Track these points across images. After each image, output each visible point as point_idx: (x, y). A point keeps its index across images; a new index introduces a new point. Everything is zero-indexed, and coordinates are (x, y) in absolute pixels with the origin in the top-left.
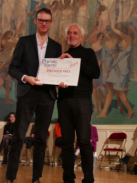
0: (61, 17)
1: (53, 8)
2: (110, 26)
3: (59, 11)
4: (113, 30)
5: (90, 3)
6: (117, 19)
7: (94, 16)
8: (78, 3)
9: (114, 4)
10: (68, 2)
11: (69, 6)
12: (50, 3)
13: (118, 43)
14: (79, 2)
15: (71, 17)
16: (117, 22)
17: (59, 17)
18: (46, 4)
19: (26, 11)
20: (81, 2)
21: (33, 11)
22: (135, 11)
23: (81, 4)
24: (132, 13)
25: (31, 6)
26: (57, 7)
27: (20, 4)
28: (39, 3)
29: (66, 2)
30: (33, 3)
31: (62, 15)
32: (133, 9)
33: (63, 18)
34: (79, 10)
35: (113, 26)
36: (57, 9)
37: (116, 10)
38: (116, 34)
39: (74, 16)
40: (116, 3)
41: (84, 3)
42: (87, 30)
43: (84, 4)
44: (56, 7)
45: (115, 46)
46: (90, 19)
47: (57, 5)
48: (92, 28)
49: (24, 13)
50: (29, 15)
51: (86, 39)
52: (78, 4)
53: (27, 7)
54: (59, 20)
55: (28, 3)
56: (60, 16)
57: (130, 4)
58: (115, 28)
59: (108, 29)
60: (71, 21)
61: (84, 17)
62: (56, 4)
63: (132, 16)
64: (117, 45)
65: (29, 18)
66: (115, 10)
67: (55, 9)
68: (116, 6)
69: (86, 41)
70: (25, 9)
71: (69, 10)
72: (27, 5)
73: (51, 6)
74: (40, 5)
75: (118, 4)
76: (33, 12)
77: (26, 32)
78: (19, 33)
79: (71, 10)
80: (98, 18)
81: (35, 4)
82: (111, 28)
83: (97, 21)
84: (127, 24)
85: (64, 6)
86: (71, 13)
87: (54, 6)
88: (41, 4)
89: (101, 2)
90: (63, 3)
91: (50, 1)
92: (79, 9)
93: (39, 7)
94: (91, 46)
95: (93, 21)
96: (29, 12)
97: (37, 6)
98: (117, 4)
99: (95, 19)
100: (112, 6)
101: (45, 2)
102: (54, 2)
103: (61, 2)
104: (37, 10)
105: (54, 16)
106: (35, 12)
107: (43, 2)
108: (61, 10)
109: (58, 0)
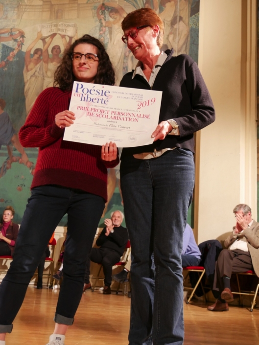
0: (46, 72)
1: (35, 59)
3: (44, 63)
9: (121, 60)
10: (56, 52)
11: (59, 58)
12: (30, 51)
18: (25, 53)
21: (5, 60)
26: (42, 57)
28: (14, 49)
29: (54, 52)
30: (6, 49)
31: (47, 70)
36: (40, 62)
37: (124, 68)
40: (124, 58)
44: (39, 58)
47: (40, 56)
54: (43, 76)
56: (44, 72)
62: (39, 53)
66: (122, 68)
67: (38, 61)
68: (124, 63)
71: (58, 63)
73: (32, 56)
74: (16, 52)
75: (127, 60)
76: (6, 62)
81: (9, 50)
85: (51, 57)
87: (36, 56)
88: (18, 52)
90: (50, 53)
91: (31, 49)
93: (14, 55)
97: (11, 54)
98: (125, 61)
100: (118, 63)
101: (24, 49)
102: (37, 51)
103: (47, 50)
104: (11, 60)
105: (36, 71)
106: (7, 62)
107: (20, 49)
108: (46, 62)
109: (42, 48)
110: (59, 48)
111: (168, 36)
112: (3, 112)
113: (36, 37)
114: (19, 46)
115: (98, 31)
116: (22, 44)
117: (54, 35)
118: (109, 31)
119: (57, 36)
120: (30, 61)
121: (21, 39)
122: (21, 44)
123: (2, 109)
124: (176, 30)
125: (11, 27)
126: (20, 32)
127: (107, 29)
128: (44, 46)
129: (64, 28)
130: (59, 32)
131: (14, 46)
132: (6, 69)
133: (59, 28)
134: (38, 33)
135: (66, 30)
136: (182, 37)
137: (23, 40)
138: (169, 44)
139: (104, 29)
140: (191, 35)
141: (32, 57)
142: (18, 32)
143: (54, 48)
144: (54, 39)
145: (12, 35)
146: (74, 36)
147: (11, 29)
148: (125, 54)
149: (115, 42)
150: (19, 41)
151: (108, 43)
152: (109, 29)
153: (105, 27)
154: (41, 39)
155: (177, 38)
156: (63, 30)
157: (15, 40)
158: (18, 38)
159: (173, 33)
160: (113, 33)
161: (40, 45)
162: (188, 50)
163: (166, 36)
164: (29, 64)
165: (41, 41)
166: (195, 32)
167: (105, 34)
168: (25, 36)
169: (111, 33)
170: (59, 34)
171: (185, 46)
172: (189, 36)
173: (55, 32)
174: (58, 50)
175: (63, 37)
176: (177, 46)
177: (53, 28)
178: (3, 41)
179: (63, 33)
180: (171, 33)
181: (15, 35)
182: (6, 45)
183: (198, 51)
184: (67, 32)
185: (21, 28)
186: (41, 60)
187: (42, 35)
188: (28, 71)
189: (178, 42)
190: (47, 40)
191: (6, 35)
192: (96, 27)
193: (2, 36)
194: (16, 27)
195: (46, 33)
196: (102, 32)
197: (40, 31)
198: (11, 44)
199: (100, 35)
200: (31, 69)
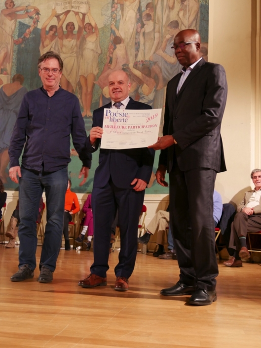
0: (62, 48)
1: (50, 36)
2: (128, 65)
3: (59, 40)
4: (132, 70)
5: (101, 33)
6: (136, 56)
7: (106, 49)
8: (85, 31)
10: (71, 28)
11: (73, 34)
12: (45, 28)
13: (138, 88)
14: (87, 30)
15: (75, 50)
16: (136, 60)
17: (58, 49)
18: (41, 30)
19: (12, 37)
20: (89, 29)
21: (22, 37)
22: (161, 47)
23: (89, 32)
24: (157, 49)
25: (19, 30)
26: (57, 34)
27: (3, 26)
28: (30, 26)
29: (69, 29)
30: (23, 27)
31: (62, 46)
32: (158, 44)
33: (64, 49)
34: (86, 41)
35: (131, 65)
36: (55, 38)
37: (136, 44)
38: (135, 76)
39: (80, 48)
40: (136, 34)
41: (93, 31)
42: (97, 69)
43: (93, 33)
44: (54, 34)
45: (134, 92)
46: (102, 53)
47: (55, 32)
48: (103, 66)
49: (9, 41)
50: (15, 42)
51: (95, 80)
52: (85, 33)
53: (13, 32)
55: (15, 26)
56: (60, 48)
57: (154, 37)
58: (134, 67)
59: (125, 69)
60: (75, 55)
61: (92, 50)
62: (54, 29)
63: (157, 53)
64: (136, 91)
65: (16, 47)
66: (134, 43)
67: (53, 38)
68: (136, 38)
69: (95, 82)
70: (11, 34)
71: (72, 39)
72: (13, 29)
73: (48, 32)
74: (32, 29)
75: (139, 35)
77: (12, 66)
78: (2, 68)
79: (75, 40)
80: (112, 53)
81: (25, 27)
82: (128, 68)
83: (110, 57)
84: (150, 63)
85: (65, 33)
86: (75, 44)
87: (52, 33)
88: (34, 29)
89: (116, 32)
90: (64, 29)
91: (46, 26)
92: (87, 39)
93: (31, 32)
94: (102, 89)
95: (105, 57)
96: (16, 38)
97: (27, 31)
98: (137, 36)
99: (108, 55)
100: (130, 38)
101: (40, 26)
102: (52, 28)
103: (61, 27)
104: (28, 37)
105: (52, 47)
106: (24, 39)
107: (36, 26)
108: (61, 38)
109: (57, 25)
110: (73, 24)
111: (179, 12)
112: (22, 86)
113: (50, 14)
114: (34, 23)
115: (110, 8)
116: (38, 21)
117: (68, 12)
118: (121, 8)
119: (71, 13)
120: (46, 38)
121: (37, 16)
122: (36, 21)
123: (21, 84)
124: (186, 6)
125: (26, 5)
126: (35, 10)
127: (119, 5)
128: (58, 23)
129: (77, 5)
130: (73, 9)
131: (30, 23)
132: (23, 45)
133: (73, 5)
134: (52, 10)
135: (79, 7)
136: (192, 13)
137: (38, 17)
138: (179, 20)
139: (116, 5)
140: (201, 11)
141: (48, 34)
142: (33, 9)
143: (68, 25)
144: (68, 15)
145: (27, 12)
146: (87, 13)
147: (27, 7)
148: (137, 30)
149: (127, 19)
150: (35, 18)
151: (120, 19)
152: (121, 6)
153: (117, 4)
154: (55, 16)
155: (187, 14)
156: (77, 7)
157: (31, 18)
158: (34, 16)
159: (183, 10)
160: (124, 10)
161: (54, 22)
162: (198, 26)
163: (177, 13)
164: (45, 40)
165: (55, 19)
166: (205, 8)
167: (117, 10)
168: (40, 13)
169: (122, 9)
170: (73, 11)
171: (195, 22)
172: (199, 12)
173: (68, 9)
174: (72, 27)
175: (77, 13)
176: (187, 22)
177: (66, 5)
178: (19, 19)
179: (77, 10)
180: (181, 10)
181: (31, 12)
182: (23, 22)
183: (208, 27)
184: (80, 9)
185: (36, 5)
186: (56, 36)
187: (56, 12)
188: (44, 47)
189: (189, 18)
190: (61, 17)
191: (22, 12)
192: (108, 4)
193: (18, 13)
194: (31, 5)
195: (60, 11)
196: (114, 9)
197: (54, 9)
198: (27, 21)
199: (112, 12)
200: (47, 45)
